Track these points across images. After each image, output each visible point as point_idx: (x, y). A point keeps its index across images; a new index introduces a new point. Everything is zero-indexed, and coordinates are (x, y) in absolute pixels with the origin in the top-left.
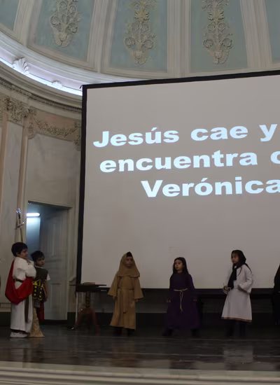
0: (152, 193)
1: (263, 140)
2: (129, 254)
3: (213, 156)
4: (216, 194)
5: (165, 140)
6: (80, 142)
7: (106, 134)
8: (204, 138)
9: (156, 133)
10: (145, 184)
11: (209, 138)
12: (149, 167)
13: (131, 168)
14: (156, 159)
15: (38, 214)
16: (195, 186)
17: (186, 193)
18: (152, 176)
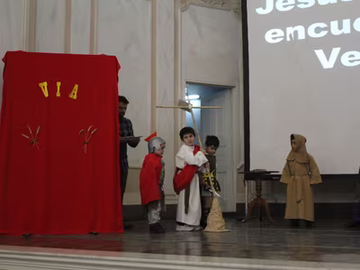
6: (240, 11)
10: (320, 54)
14: (332, 23)
15: (198, 97)
18: (328, 43)
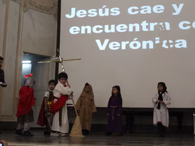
0: (102, 48)
1: (174, 14)
2: (87, 84)
3: (142, 24)
4: (143, 48)
5: (111, 14)
6: (57, 15)
7: (73, 10)
8: (136, 12)
9: (106, 9)
10: (98, 42)
11: (139, 13)
12: (101, 31)
13: (89, 32)
14: (105, 26)
15: (30, 62)
16: (129, 43)
17: (124, 47)
18: (103, 36)
